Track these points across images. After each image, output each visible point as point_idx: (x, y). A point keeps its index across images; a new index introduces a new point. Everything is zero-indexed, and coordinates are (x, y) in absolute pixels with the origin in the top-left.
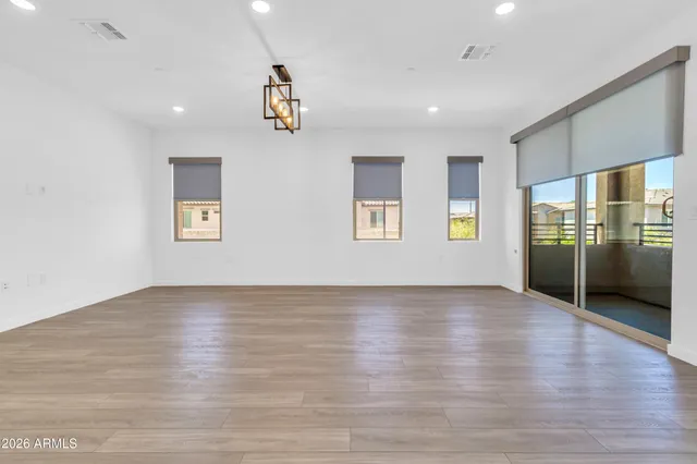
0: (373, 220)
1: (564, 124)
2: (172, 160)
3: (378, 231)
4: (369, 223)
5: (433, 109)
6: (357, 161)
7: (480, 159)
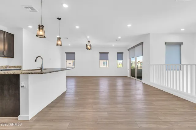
0: (104, 64)
1: (133, 49)
2: (66, 53)
3: (105, 66)
4: (103, 64)
5: (113, 45)
6: (100, 53)
7: (123, 53)
